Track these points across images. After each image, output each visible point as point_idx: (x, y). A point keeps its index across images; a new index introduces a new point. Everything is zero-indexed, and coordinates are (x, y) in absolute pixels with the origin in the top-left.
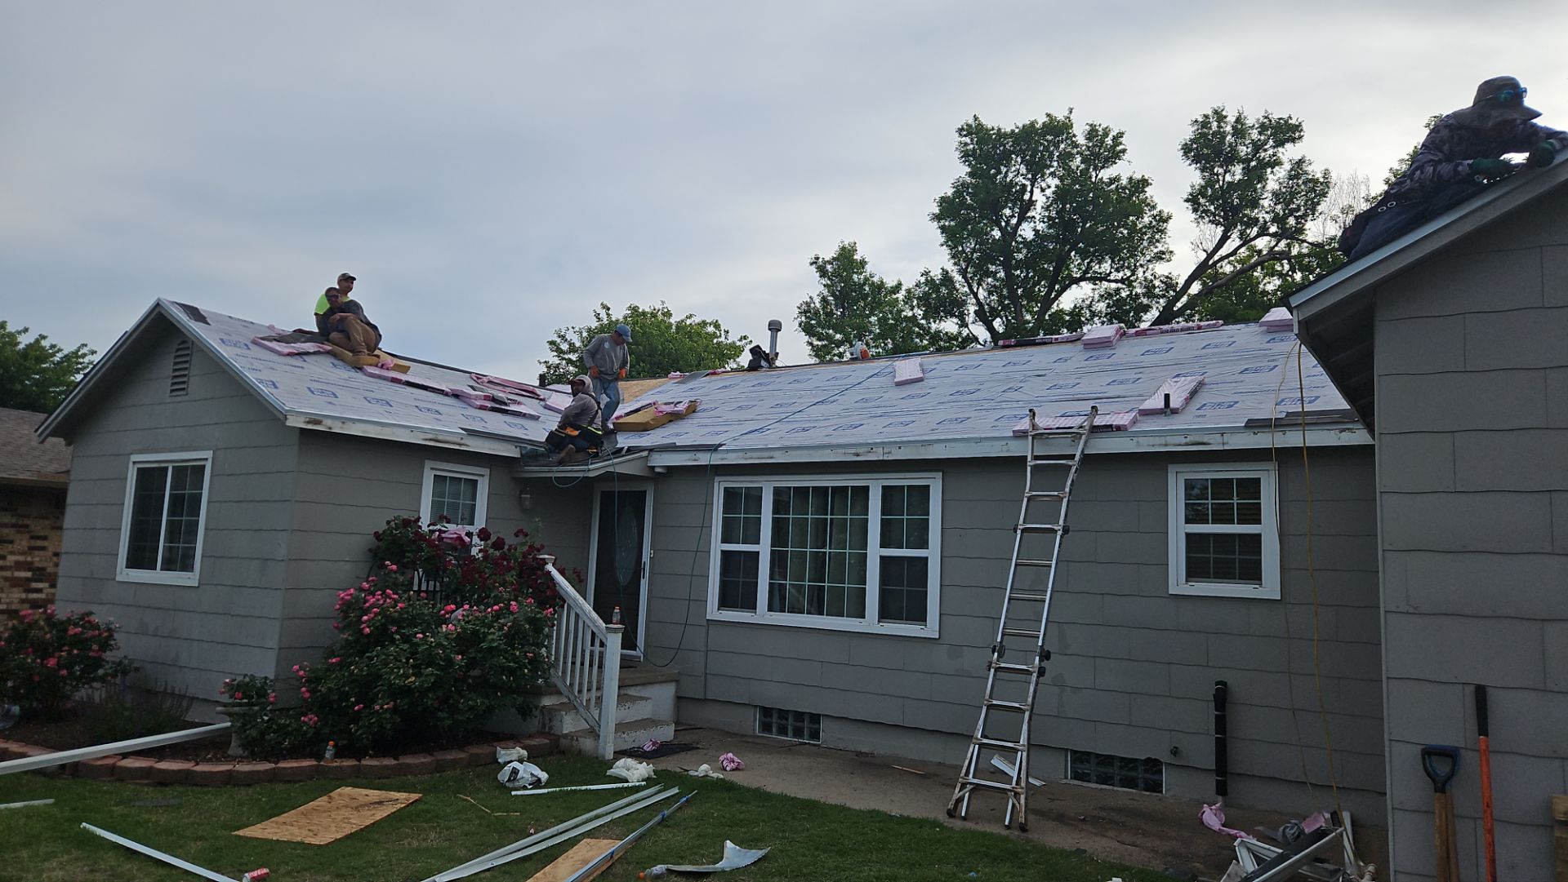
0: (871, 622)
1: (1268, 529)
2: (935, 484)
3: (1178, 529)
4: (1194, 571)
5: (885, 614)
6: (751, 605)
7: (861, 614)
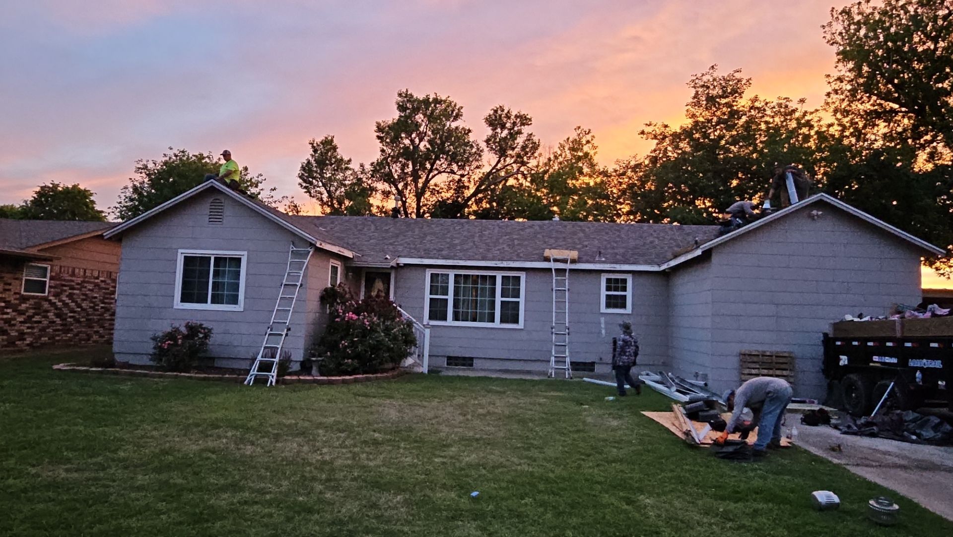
0: (497, 324)
1: (629, 293)
2: (523, 276)
3: (604, 293)
4: (608, 305)
5: (502, 321)
6: (445, 319)
7: (493, 321)
